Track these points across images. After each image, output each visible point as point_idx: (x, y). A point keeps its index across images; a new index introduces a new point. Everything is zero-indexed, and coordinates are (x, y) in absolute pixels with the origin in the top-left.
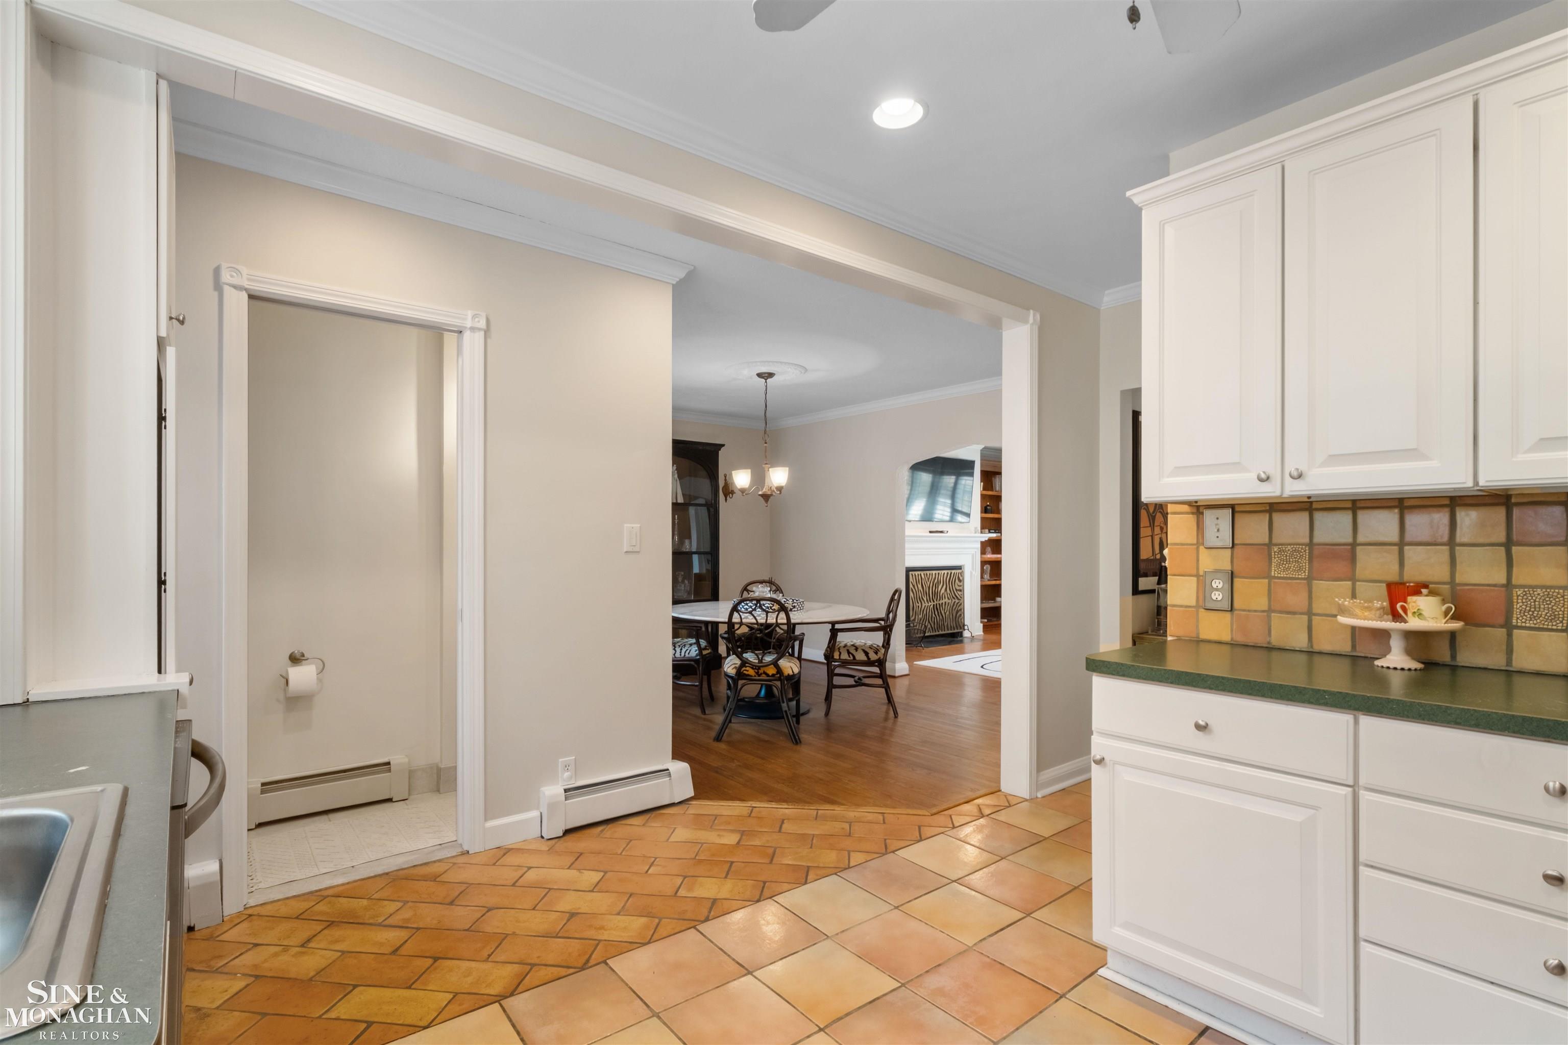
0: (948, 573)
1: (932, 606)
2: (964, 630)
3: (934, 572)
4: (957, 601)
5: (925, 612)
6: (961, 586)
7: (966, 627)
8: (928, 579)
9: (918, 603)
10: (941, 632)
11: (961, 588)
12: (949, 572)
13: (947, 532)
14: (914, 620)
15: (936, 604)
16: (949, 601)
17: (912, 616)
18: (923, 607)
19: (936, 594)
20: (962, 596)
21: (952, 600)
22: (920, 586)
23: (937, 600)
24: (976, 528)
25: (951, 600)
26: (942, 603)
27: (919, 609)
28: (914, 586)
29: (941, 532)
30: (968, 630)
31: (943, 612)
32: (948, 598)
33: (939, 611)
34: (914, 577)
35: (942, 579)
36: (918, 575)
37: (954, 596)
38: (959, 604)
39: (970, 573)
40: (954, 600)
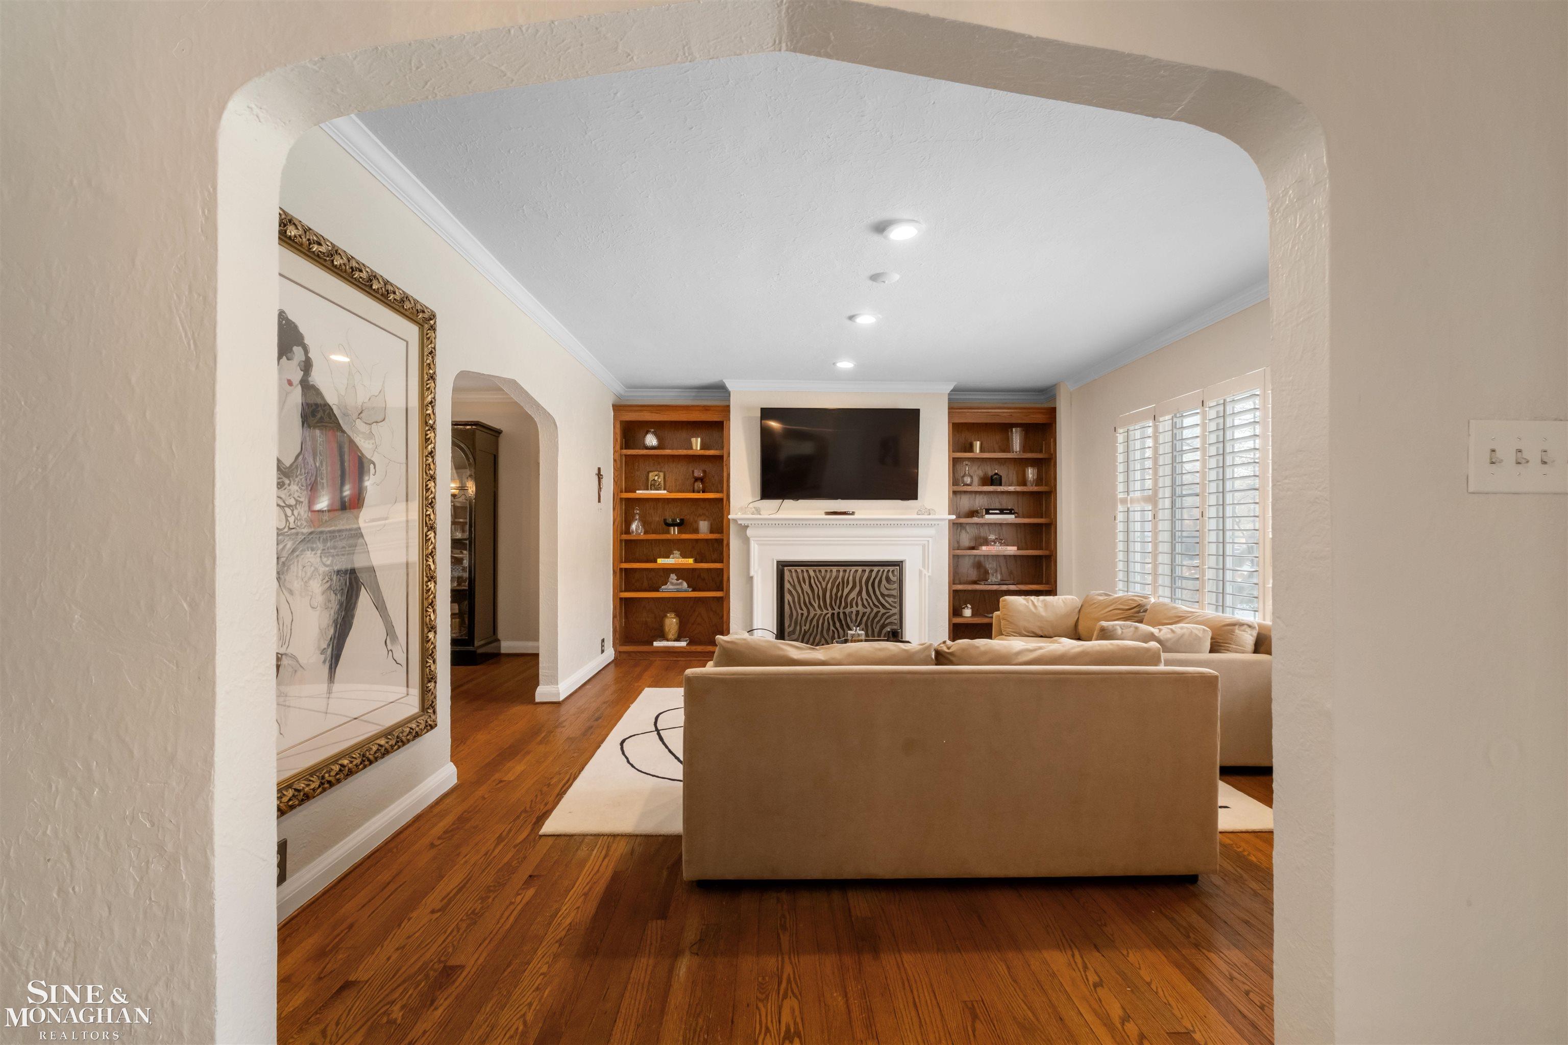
0: (865, 571)
1: (829, 615)
3: (836, 569)
4: (883, 611)
5: (815, 622)
6: (893, 590)
8: (824, 579)
9: (802, 609)
11: (895, 593)
15: (839, 613)
16: (865, 610)
17: (789, 626)
18: (812, 615)
19: (838, 599)
20: (895, 604)
21: (872, 610)
22: (806, 588)
23: (839, 608)
25: (869, 609)
26: (851, 612)
27: (804, 618)
28: (795, 588)
29: (844, 513)
31: (851, 625)
32: (863, 605)
33: (843, 622)
34: (794, 574)
35: (851, 578)
36: (802, 571)
37: (877, 603)
38: (888, 615)
39: (920, 572)
40: (877, 610)
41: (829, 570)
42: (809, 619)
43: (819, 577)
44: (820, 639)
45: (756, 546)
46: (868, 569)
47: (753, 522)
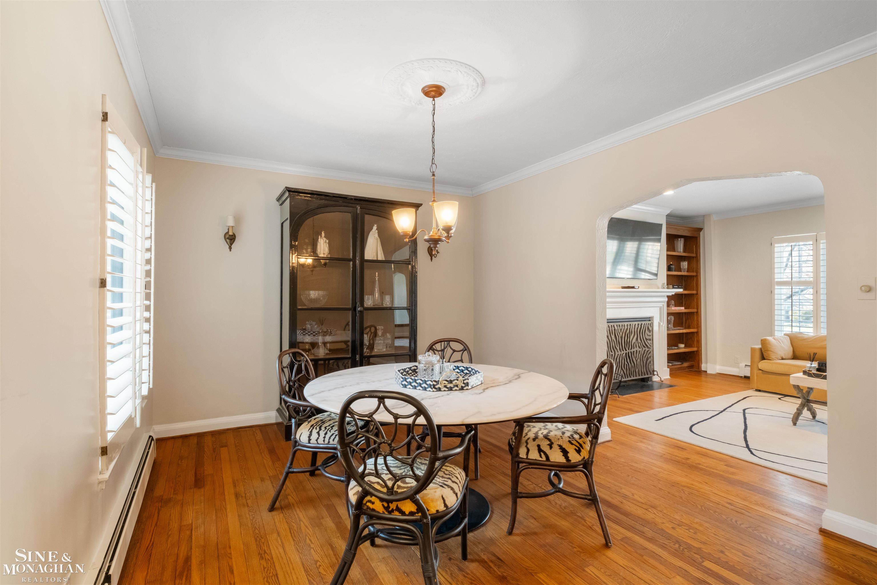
0: (638, 324)
1: (624, 354)
2: (654, 375)
3: (626, 324)
4: (647, 349)
5: (618, 360)
6: (650, 336)
7: (655, 373)
8: (621, 330)
9: (612, 352)
10: (633, 378)
11: (651, 337)
12: (640, 323)
13: (639, 287)
15: (629, 352)
18: (616, 355)
19: (628, 344)
20: (651, 345)
21: (642, 349)
22: (613, 337)
23: (629, 349)
24: (664, 284)
25: (641, 349)
26: (634, 352)
29: (633, 287)
30: (658, 375)
31: (634, 360)
32: (639, 347)
33: (631, 359)
35: (633, 329)
36: (611, 326)
37: (644, 345)
38: (649, 352)
39: (659, 324)
40: (645, 349)
41: (624, 325)
42: (615, 357)
44: (621, 372)
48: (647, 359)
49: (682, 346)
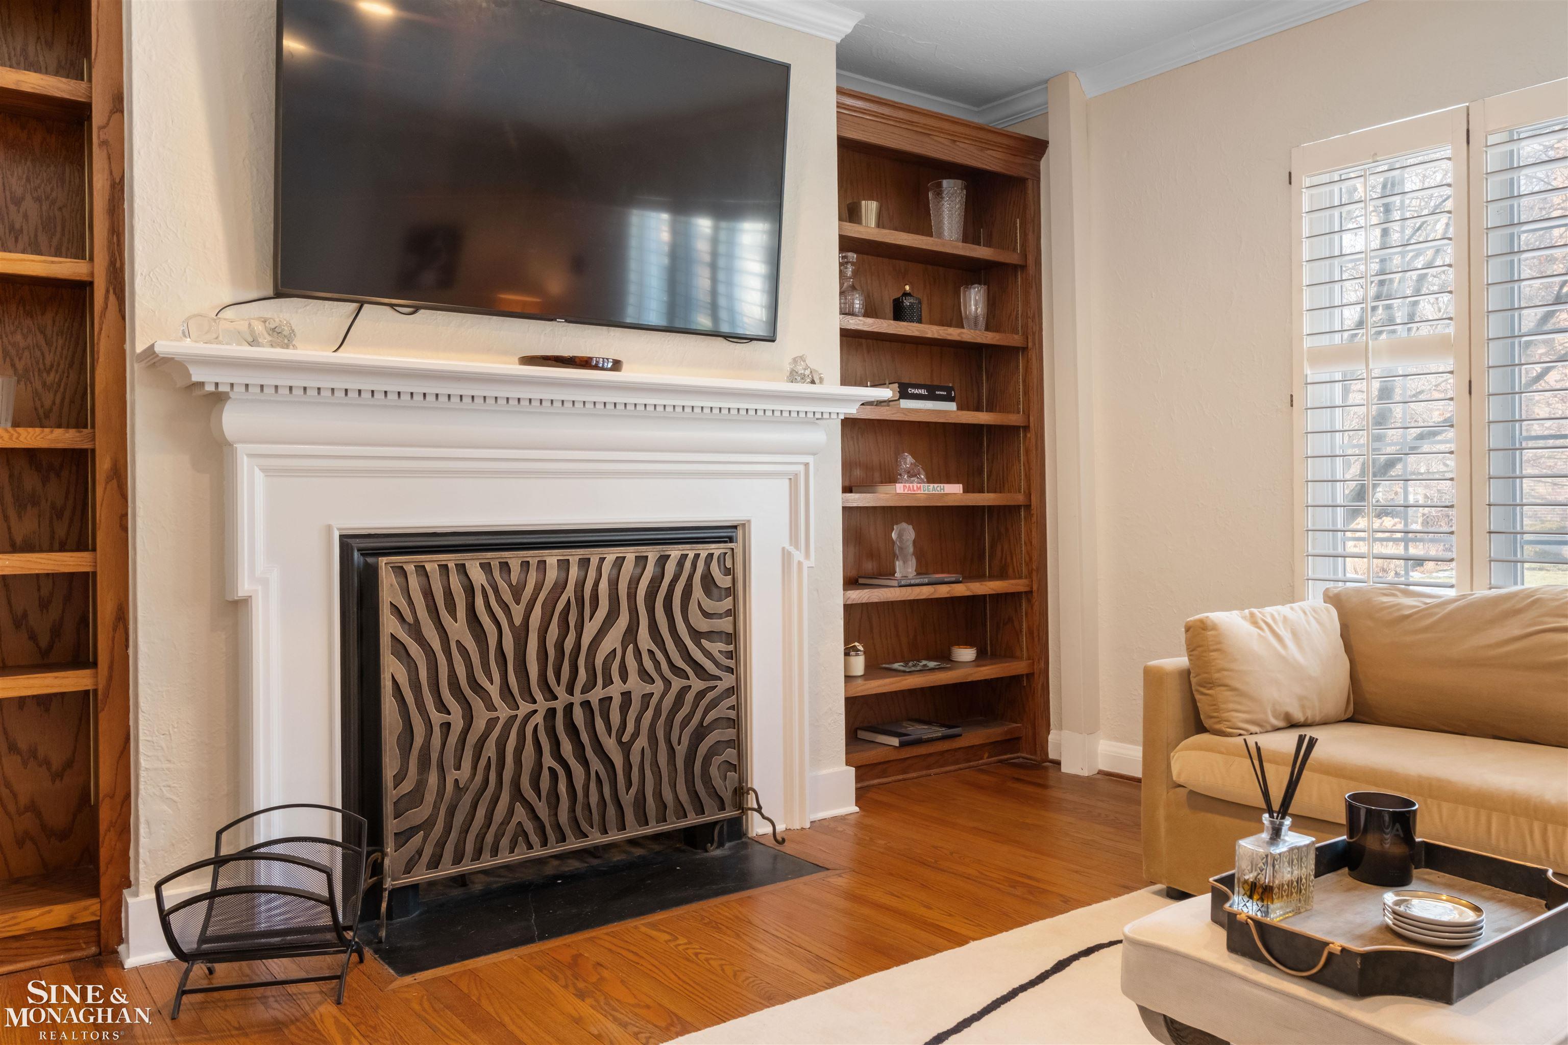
0: (642, 560)
1: (538, 719)
2: (745, 811)
4: (697, 685)
5: (490, 750)
6: (721, 615)
8: (517, 593)
9: (443, 708)
10: (596, 839)
11: (725, 625)
14: (416, 797)
15: (569, 708)
16: (648, 688)
17: (399, 779)
18: (479, 725)
19: (564, 660)
20: (729, 661)
21: (668, 684)
22: (458, 629)
23: (570, 691)
25: (659, 683)
26: (606, 701)
27: (453, 739)
28: (416, 631)
29: (585, 363)
30: (759, 810)
31: (610, 744)
32: (644, 675)
33: (585, 738)
34: (414, 582)
35: (604, 586)
36: (444, 568)
37: (680, 663)
38: (710, 696)
39: (786, 556)
40: (685, 682)
41: (534, 562)
42: (472, 739)
43: (503, 585)
44: (511, 812)
45: (259, 476)
46: (652, 554)
47: (239, 378)
48: (700, 734)
49: (966, 654)
